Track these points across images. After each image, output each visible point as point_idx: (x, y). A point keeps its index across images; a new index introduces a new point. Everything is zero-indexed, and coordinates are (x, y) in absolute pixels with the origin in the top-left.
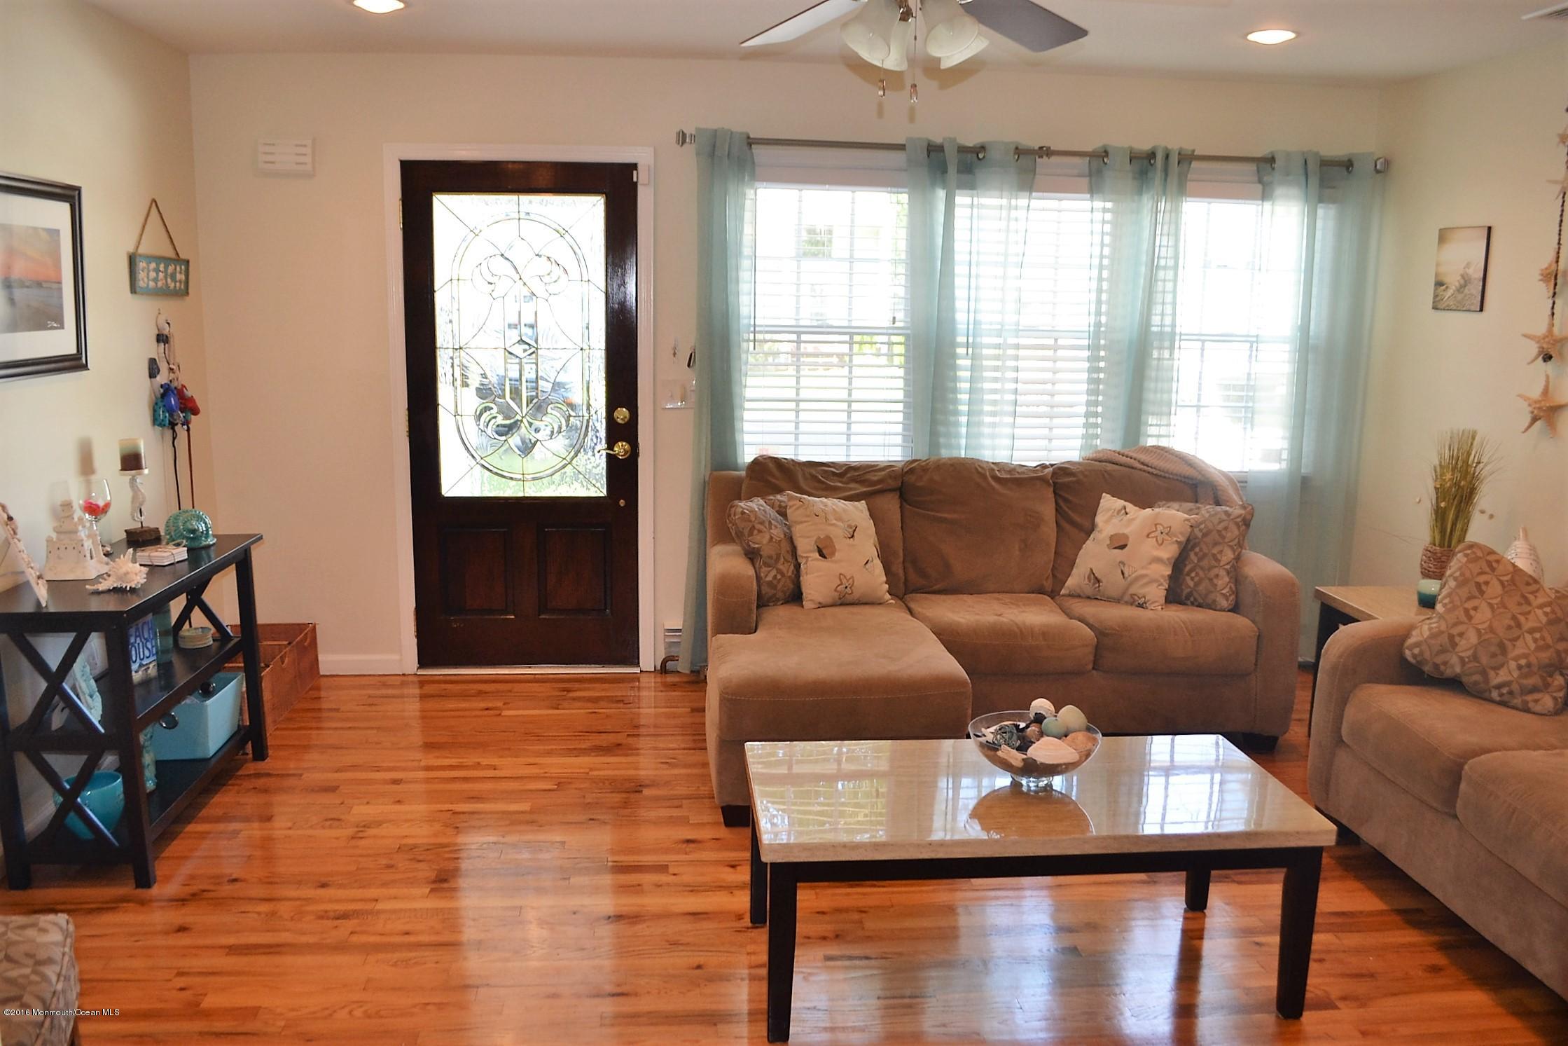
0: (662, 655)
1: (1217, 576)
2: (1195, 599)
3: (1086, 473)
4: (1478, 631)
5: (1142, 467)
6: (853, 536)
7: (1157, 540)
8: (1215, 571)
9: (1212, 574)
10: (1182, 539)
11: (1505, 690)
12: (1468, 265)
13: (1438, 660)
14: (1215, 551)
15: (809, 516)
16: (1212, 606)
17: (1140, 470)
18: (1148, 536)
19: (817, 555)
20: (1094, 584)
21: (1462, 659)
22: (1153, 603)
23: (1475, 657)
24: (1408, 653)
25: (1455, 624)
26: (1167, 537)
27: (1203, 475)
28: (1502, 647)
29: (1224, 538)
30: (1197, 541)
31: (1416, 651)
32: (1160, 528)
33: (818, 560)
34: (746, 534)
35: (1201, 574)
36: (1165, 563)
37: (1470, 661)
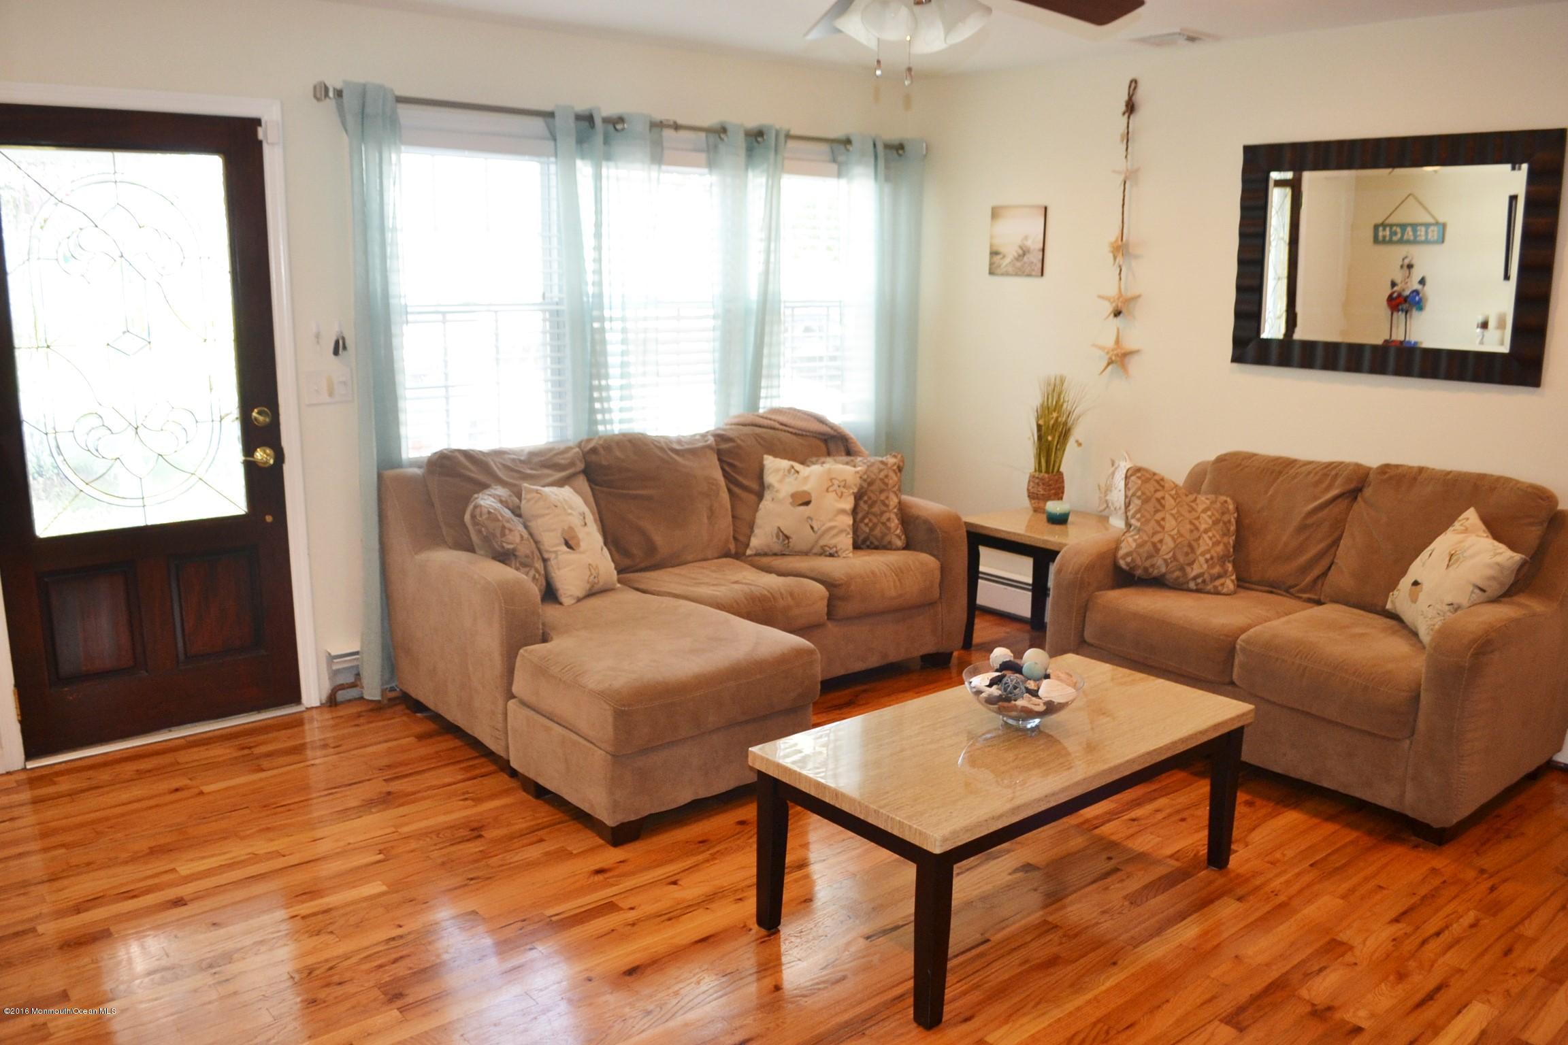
0: (326, 688)
1: (889, 520)
2: (871, 543)
3: (742, 438)
4: (1172, 537)
5: (781, 427)
6: (586, 524)
7: (837, 494)
8: (886, 515)
9: (884, 518)
10: (856, 490)
11: (1199, 580)
12: (1026, 238)
13: (1147, 564)
14: (883, 497)
15: (548, 508)
16: (886, 547)
17: (781, 430)
18: (827, 490)
19: (565, 548)
20: (784, 540)
21: (1165, 560)
22: (844, 551)
23: (1174, 558)
24: (1122, 563)
25: (1154, 534)
26: (844, 490)
27: (835, 430)
28: (1190, 546)
29: (886, 485)
30: (864, 490)
31: (1129, 559)
32: (836, 482)
33: (568, 553)
34: (498, 535)
35: (875, 520)
36: (848, 514)
37: (1171, 562)
